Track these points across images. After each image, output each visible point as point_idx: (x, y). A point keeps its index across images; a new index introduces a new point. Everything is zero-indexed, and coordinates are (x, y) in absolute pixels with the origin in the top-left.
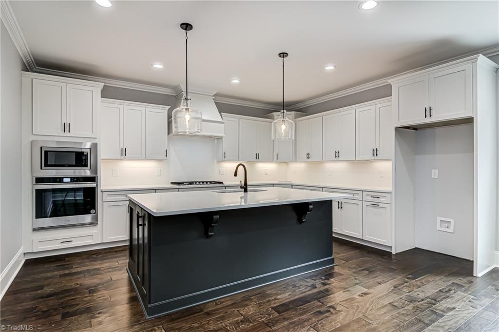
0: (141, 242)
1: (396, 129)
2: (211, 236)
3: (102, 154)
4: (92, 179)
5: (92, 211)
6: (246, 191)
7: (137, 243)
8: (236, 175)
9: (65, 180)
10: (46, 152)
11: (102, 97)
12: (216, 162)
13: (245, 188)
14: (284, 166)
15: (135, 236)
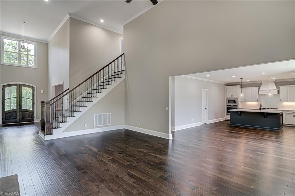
4: (237, 106)
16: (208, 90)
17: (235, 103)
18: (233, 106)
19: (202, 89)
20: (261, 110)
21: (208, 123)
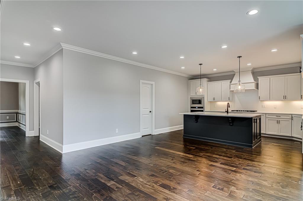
4: (203, 107)
9: (196, 108)
10: (193, 100)
16: (153, 83)
17: (201, 104)
18: (199, 108)
19: (141, 81)
20: (228, 113)
21: (153, 134)
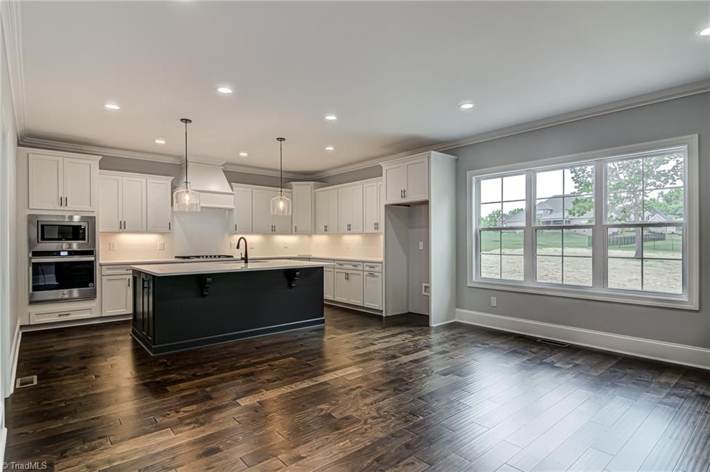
0: (146, 316)
1: (386, 206)
2: (207, 295)
3: (100, 227)
4: (91, 253)
5: (90, 284)
6: (246, 262)
7: (141, 317)
8: (238, 247)
9: (62, 254)
10: (43, 226)
11: (100, 169)
12: (227, 235)
13: (246, 260)
14: (306, 238)
15: (140, 309)
18: (71, 253)
